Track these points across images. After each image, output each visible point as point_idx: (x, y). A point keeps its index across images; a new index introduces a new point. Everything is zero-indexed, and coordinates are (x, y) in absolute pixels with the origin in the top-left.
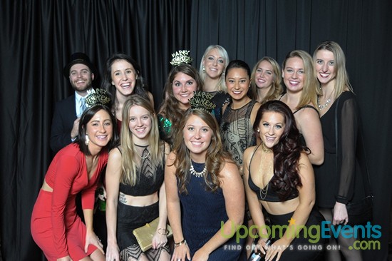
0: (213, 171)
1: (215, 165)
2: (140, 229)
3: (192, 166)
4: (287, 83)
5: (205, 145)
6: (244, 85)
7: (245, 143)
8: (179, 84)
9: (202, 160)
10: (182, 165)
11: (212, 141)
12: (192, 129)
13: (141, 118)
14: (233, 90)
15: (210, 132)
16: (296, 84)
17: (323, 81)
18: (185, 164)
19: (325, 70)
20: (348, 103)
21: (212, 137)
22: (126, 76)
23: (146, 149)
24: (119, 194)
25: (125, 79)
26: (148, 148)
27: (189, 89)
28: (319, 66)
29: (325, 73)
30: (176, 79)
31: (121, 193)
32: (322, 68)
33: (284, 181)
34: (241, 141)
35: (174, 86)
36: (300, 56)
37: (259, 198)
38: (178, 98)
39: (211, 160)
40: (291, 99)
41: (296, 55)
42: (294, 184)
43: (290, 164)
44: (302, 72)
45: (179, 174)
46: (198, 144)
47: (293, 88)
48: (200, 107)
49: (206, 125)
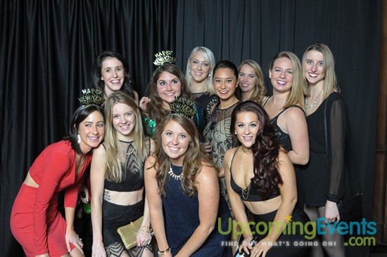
0: (189, 177)
1: (192, 170)
2: (125, 227)
3: (171, 169)
4: (274, 83)
5: (182, 151)
6: (230, 85)
7: (231, 142)
8: (164, 82)
9: (180, 164)
10: (161, 168)
11: (189, 147)
12: (170, 134)
13: (125, 114)
14: (220, 89)
15: (188, 138)
16: (284, 84)
17: (312, 81)
18: (165, 167)
19: (314, 70)
20: (337, 104)
21: (190, 143)
22: (116, 74)
23: (131, 145)
24: (104, 191)
25: (115, 76)
26: (133, 144)
27: (174, 88)
28: (308, 67)
29: (314, 73)
30: (160, 79)
31: (106, 190)
32: (312, 69)
33: (264, 179)
34: (227, 141)
35: (159, 86)
36: (288, 57)
37: (242, 199)
38: (163, 97)
39: (189, 166)
40: (278, 99)
41: (285, 55)
42: (274, 181)
43: (268, 162)
44: (290, 73)
45: (159, 177)
46: (175, 149)
47: (280, 88)
48: (179, 112)
49: (184, 131)
